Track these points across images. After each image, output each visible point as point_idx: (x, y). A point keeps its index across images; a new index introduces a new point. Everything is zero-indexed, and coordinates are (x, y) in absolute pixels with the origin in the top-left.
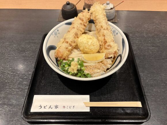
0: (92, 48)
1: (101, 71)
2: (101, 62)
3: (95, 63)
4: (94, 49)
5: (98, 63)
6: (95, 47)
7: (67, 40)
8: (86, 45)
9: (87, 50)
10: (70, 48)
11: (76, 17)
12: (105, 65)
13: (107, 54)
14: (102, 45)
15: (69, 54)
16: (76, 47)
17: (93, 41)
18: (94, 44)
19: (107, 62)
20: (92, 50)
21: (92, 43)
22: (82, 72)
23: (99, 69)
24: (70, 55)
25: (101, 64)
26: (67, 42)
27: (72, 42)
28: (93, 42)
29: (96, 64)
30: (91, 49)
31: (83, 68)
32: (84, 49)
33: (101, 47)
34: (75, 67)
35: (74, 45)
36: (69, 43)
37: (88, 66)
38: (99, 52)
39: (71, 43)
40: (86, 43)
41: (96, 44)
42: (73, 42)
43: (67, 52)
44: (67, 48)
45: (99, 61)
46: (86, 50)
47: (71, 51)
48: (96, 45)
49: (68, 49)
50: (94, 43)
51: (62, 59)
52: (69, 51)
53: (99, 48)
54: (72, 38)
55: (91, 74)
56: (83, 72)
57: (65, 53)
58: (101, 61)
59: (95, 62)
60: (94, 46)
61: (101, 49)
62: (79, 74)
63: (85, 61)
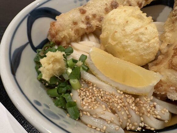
0: (129, 46)
2: (136, 96)
3: (117, 89)
4: (134, 51)
5: (125, 93)
6: (141, 46)
7: (86, 8)
10: (83, 26)
12: (141, 114)
14: (167, 52)
15: (73, 39)
17: (142, 27)
18: (141, 36)
19: (155, 107)
20: (128, 52)
21: (137, 30)
23: (114, 112)
26: (83, 12)
27: (94, 16)
28: (142, 30)
30: (124, 47)
31: (74, 82)
33: (160, 57)
35: (94, 23)
36: (87, 14)
37: (93, 85)
38: (146, 66)
39: (90, 17)
40: (119, 25)
41: (149, 41)
42: (97, 17)
43: (72, 33)
44: (75, 23)
48: (147, 44)
49: (76, 27)
50: (143, 34)
52: (77, 31)
53: (152, 57)
54: (99, 9)
60: (139, 40)
61: (156, 65)
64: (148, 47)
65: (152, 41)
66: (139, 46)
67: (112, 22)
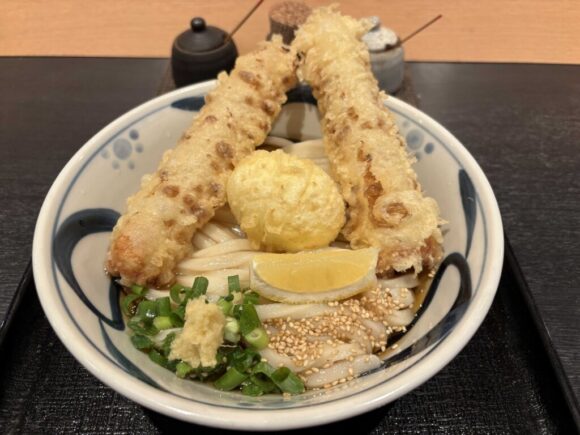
0: (305, 223)
1: (360, 352)
2: (358, 297)
3: (326, 302)
4: (314, 227)
5: (341, 301)
6: (323, 215)
7: (172, 181)
8: (274, 205)
9: (278, 231)
10: (190, 220)
11: (229, 73)
12: (381, 317)
13: (389, 254)
14: (358, 202)
15: (181, 254)
16: (224, 218)
17: (308, 184)
18: (314, 200)
19: (390, 295)
20: (308, 233)
21: (303, 192)
22: (249, 361)
23: (347, 341)
24: (187, 256)
25: (356, 308)
26: (173, 192)
27: (198, 189)
28: (311, 190)
29: (327, 311)
30: (297, 229)
31: (254, 337)
32: (260, 227)
33: (353, 214)
34: (204, 333)
35: (207, 203)
36: (182, 193)
38: (341, 241)
39: (193, 194)
40: (270, 196)
41: (328, 200)
42: (206, 188)
43: (173, 244)
44: (170, 223)
45: (346, 293)
46: (270, 229)
47: (192, 240)
48: (328, 207)
49: (176, 229)
50: (314, 195)
51: (141, 281)
52: (181, 237)
53: (343, 220)
54: (201, 171)
55: (302, 373)
56: (257, 358)
57: (155, 250)
58: (355, 291)
59: (322, 297)
60: (314, 208)
61: (354, 228)
62: (233, 375)
63: (266, 292)
64: (332, 210)
65: (332, 197)
66: (319, 217)
67: (254, 195)
